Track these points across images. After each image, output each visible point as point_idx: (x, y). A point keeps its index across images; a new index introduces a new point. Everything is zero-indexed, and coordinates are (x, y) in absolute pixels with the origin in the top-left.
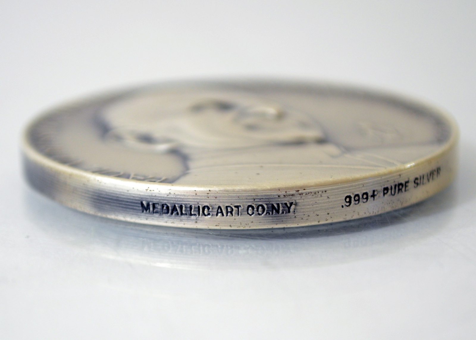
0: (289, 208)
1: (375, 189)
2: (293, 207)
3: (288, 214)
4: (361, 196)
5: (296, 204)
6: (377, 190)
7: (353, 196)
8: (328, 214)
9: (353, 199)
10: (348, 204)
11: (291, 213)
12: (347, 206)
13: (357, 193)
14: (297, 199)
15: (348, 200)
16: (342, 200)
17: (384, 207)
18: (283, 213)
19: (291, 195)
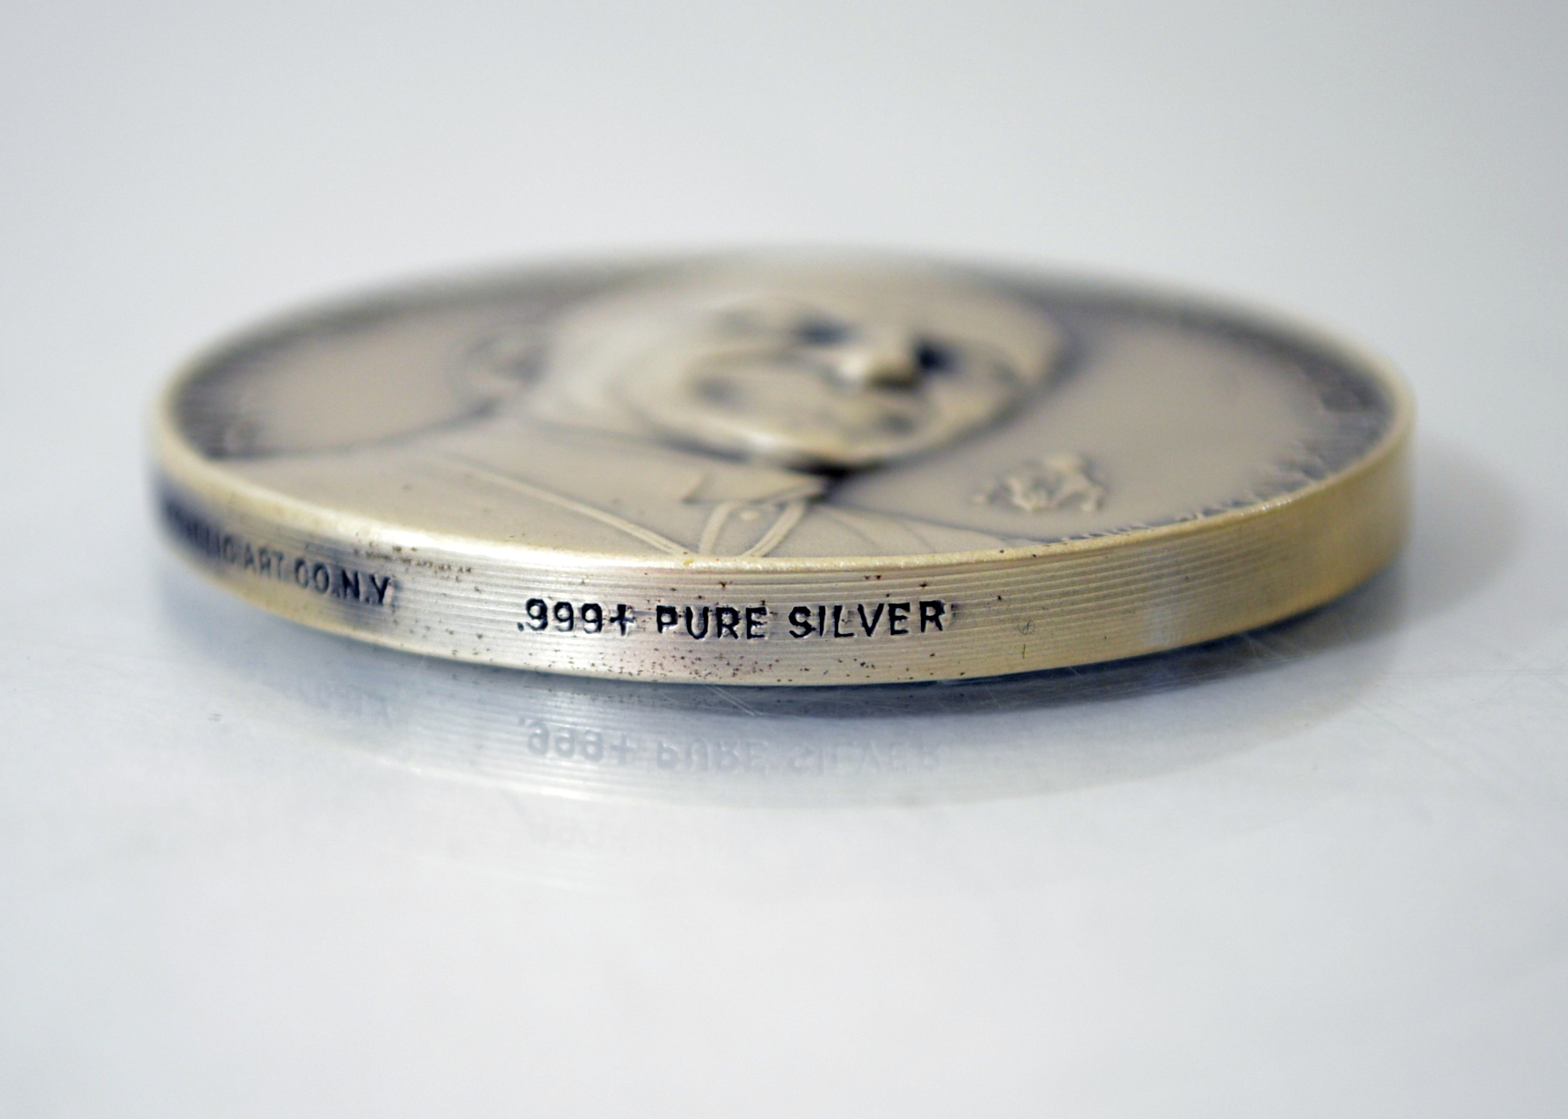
0: (381, 593)
1: (623, 601)
2: (389, 592)
3: (378, 608)
4: (577, 614)
5: (397, 587)
6: (631, 608)
7: (550, 605)
8: (480, 636)
9: (550, 614)
10: (537, 623)
11: (386, 609)
12: (534, 628)
13: (564, 598)
14: (396, 571)
15: (535, 610)
16: (518, 605)
17: (661, 665)
18: (367, 600)
19: (382, 557)
